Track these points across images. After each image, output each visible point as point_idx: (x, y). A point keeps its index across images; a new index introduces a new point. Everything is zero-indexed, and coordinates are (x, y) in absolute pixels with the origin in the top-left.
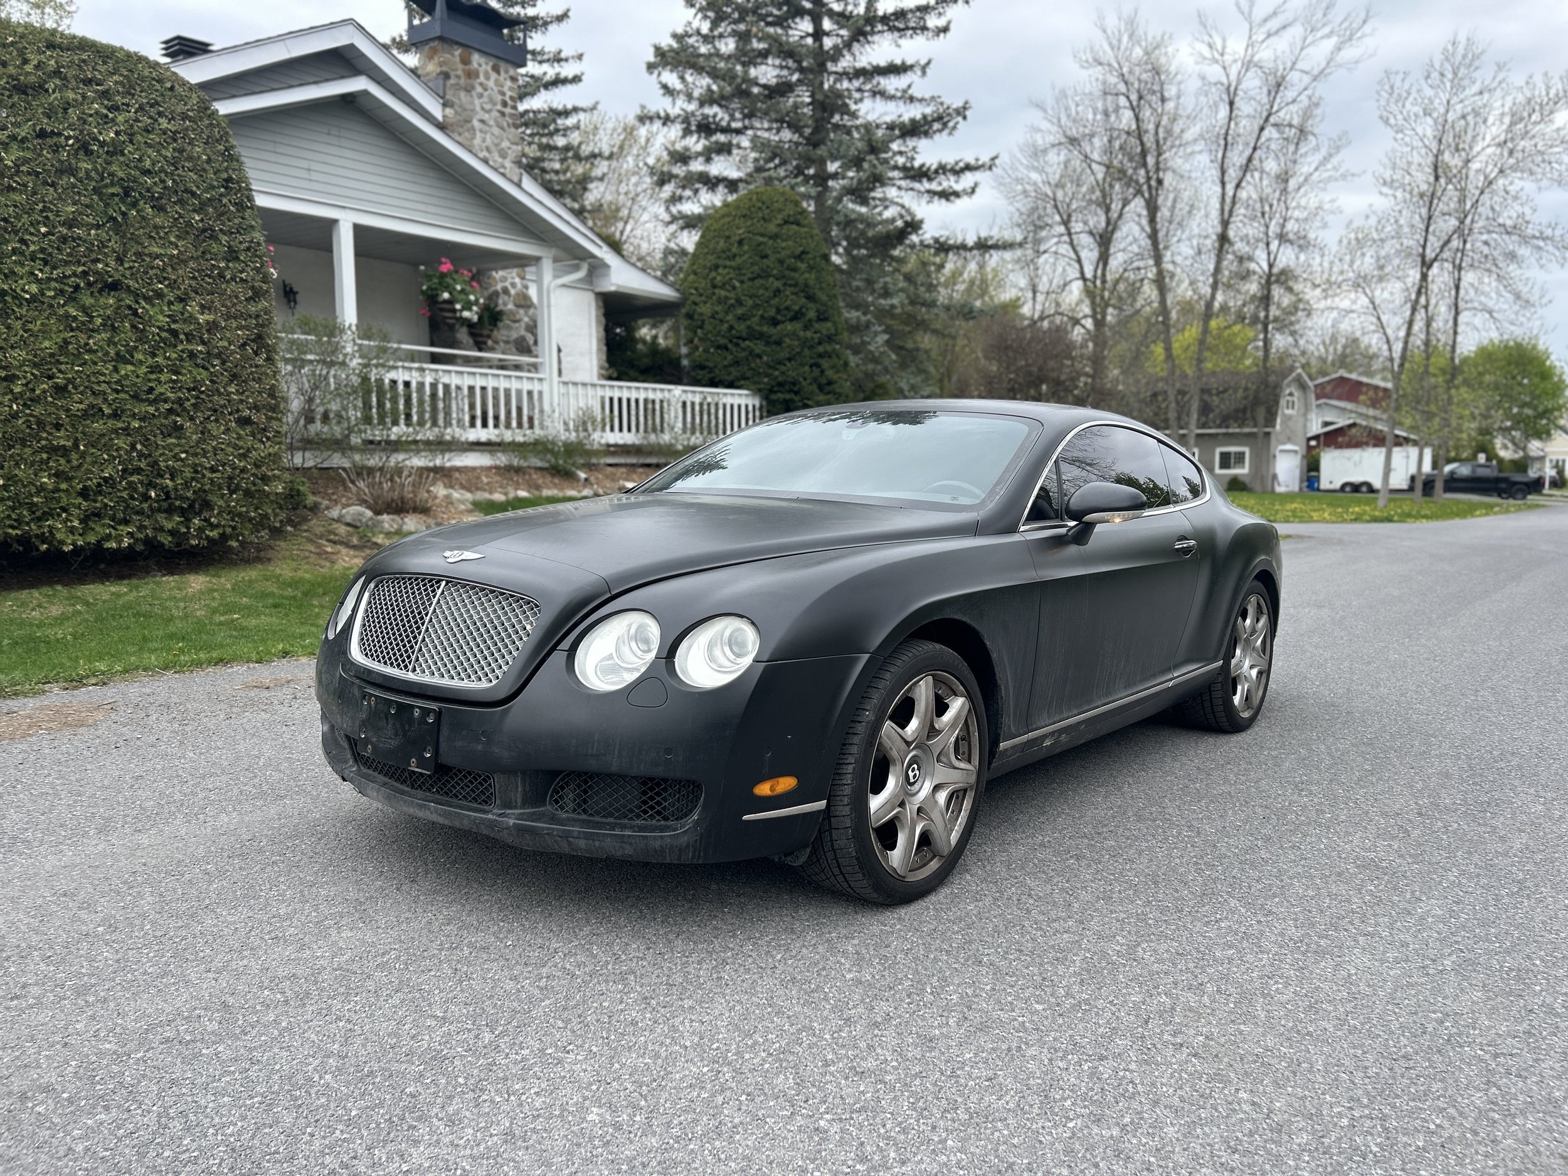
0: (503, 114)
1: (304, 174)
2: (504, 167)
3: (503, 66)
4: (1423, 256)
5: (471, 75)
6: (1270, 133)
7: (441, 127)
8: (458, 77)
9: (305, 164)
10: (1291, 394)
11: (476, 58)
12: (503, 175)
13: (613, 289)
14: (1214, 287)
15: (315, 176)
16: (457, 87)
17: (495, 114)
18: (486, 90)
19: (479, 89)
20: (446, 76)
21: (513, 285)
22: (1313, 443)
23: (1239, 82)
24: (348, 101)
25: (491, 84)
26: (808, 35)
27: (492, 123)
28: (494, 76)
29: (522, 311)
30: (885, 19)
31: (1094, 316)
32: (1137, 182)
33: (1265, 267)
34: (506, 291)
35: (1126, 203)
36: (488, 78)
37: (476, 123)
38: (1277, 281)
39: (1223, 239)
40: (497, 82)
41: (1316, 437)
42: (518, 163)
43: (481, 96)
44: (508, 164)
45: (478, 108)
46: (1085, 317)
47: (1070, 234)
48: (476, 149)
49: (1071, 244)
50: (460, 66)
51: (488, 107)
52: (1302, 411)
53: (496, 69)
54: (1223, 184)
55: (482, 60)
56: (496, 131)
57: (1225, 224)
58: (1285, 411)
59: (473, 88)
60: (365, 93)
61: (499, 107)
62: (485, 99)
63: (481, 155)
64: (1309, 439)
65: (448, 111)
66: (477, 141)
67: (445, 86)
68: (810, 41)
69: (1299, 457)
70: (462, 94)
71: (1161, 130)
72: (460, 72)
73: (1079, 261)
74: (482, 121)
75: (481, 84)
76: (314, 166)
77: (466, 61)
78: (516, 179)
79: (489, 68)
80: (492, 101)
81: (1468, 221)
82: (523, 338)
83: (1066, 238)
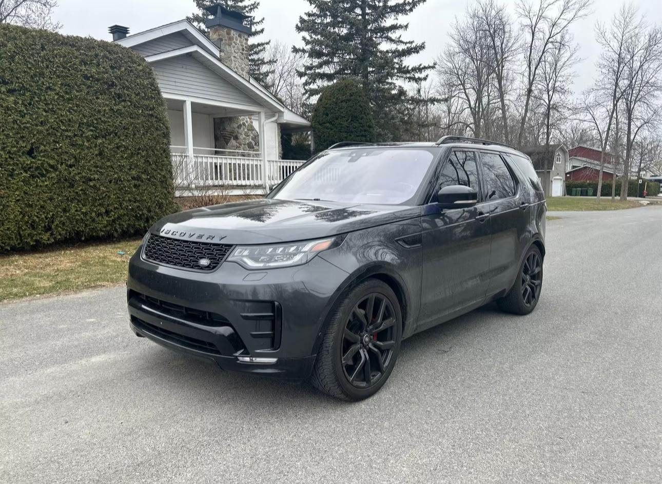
0: (242, 54)
1: (174, 84)
2: (243, 75)
3: (242, 34)
4: (615, 96)
5: (231, 39)
6: (550, 45)
7: (220, 60)
8: (226, 40)
9: (174, 80)
10: (559, 155)
11: (232, 32)
12: (243, 78)
13: (285, 122)
14: (526, 111)
15: (177, 84)
16: (226, 44)
17: (239, 54)
18: (236, 44)
19: (233, 44)
20: (221, 40)
21: (247, 122)
22: (568, 175)
23: (536, 24)
24: (189, 55)
25: (238, 42)
26: (360, 15)
27: (238, 57)
28: (239, 39)
29: (250, 132)
30: (391, 7)
31: (475, 123)
32: (493, 67)
33: (547, 102)
34: (244, 124)
35: (488, 75)
36: (237, 40)
37: (232, 58)
38: (552, 108)
39: (530, 91)
40: (240, 41)
41: (569, 173)
42: (249, 73)
43: (234, 47)
44: (244, 73)
45: (233, 52)
46: (471, 124)
47: (465, 89)
48: (232, 68)
49: (465, 93)
50: (226, 36)
51: (237, 51)
52: (564, 161)
53: (240, 36)
54: (530, 68)
55: (235, 33)
56: (240, 61)
57: (531, 84)
58: (557, 163)
59: (231, 44)
60: (196, 52)
61: (241, 51)
62: (235, 48)
63: (234, 70)
64: (566, 174)
65: (222, 54)
66: (233, 65)
67: (221, 43)
68: (360, 17)
69: (562, 181)
70: (227, 47)
71: (504, 45)
72: (226, 38)
73: (469, 100)
74: (235, 57)
75: (234, 42)
76: (177, 80)
77: (228, 34)
78: (248, 79)
79: (237, 36)
80: (238, 49)
81: (634, 81)
82: (251, 143)
83: (463, 91)
